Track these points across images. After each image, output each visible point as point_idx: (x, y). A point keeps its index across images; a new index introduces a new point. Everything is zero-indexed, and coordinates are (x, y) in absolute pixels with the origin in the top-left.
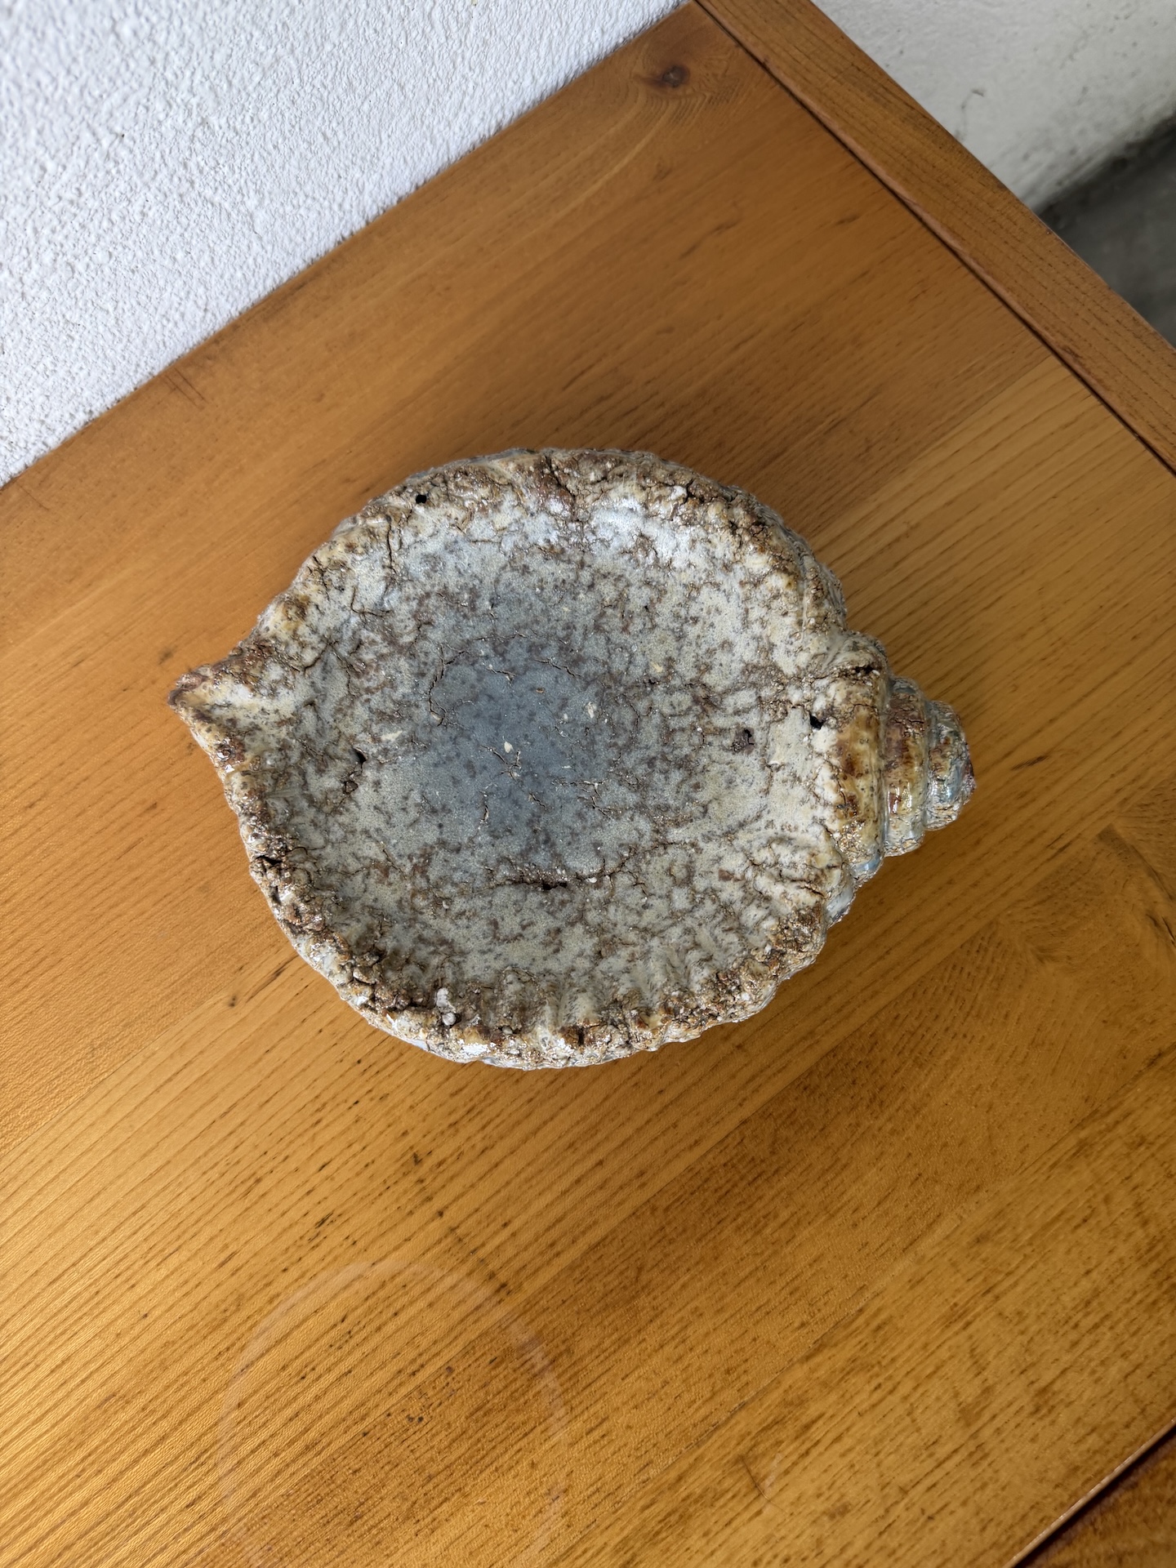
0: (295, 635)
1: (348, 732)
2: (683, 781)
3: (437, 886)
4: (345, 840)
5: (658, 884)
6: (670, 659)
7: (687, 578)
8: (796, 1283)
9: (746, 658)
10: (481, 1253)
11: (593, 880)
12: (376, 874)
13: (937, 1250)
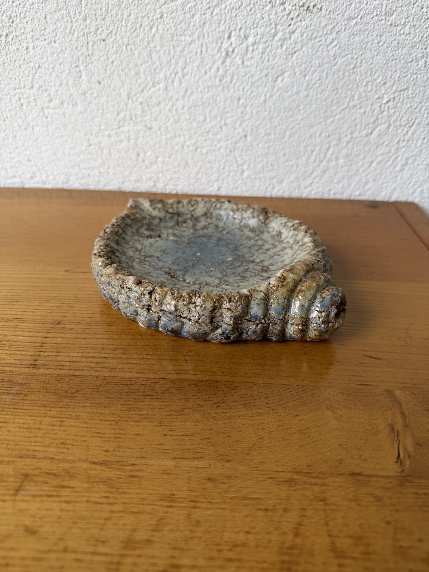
0: (172, 205)
1: (162, 231)
2: (239, 279)
4: (135, 240)
6: (264, 260)
7: (285, 245)
10: (41, 353)
11: (187, 282)
12: (134, 249)
13: (188, 469)
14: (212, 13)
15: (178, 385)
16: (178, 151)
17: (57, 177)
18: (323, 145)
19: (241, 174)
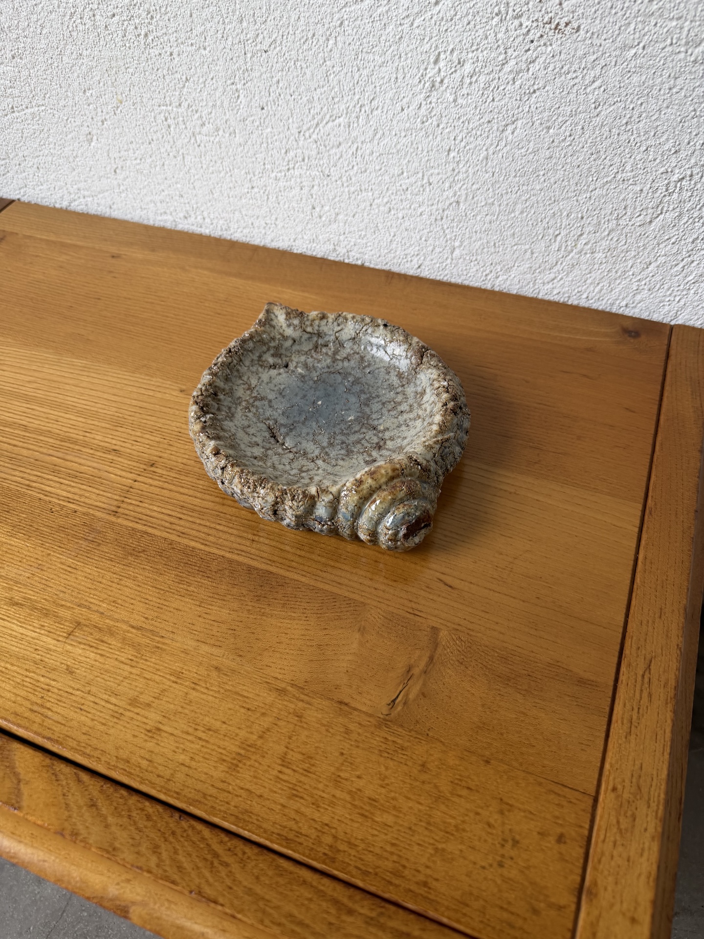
0: (313, 320)
1: (293, 358)
2: (342, 454)
3: (253, 406)
4: (253, 372)
5: (296, 465)
6: (388, 429)
7: (420, 412)
10: (126, 500)
11: (284, 447)
12: (246, 386)
13: (203, 653)
14: (412, 24)
15: (232, 567)
16: (365, 209)
17: (215, 222)
18: (573, 228)
19: (450, 251)
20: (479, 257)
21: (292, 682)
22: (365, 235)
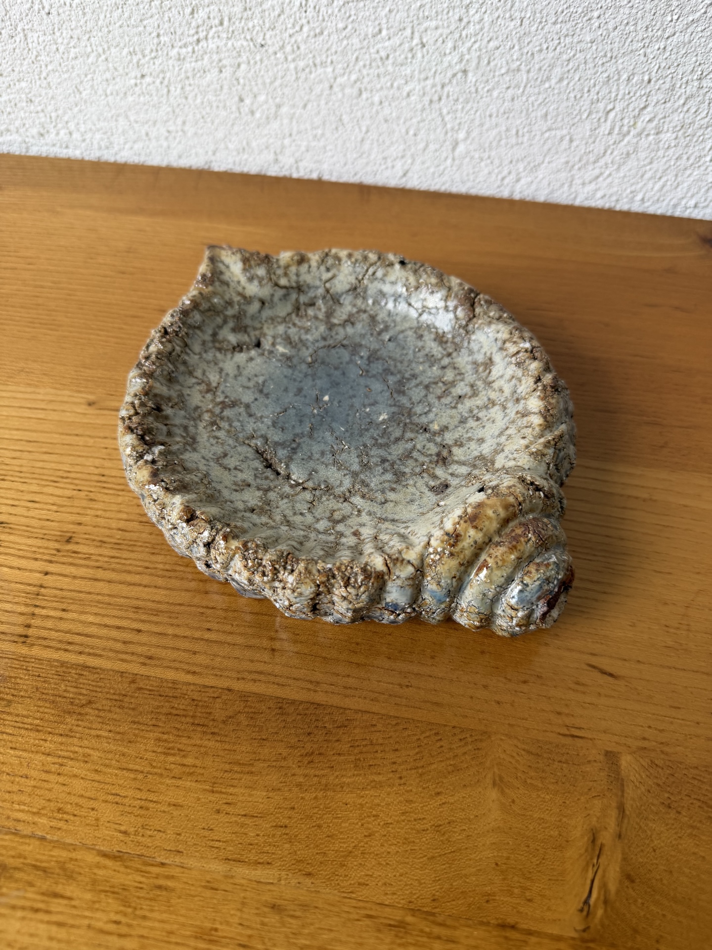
0: (287, 267)
1: (265, 330)
2: (389, 481)
3: (222, 419)
4: (208, 362)
5: (319, 511)
6: (447, 428)
7: (493, 395)
8: (151, 805)
9: (484, 452)
10: (37, 611)
11: (293, 482)
12: (203, 387)
15: (251, 707)
16: (321, 95)
17: (88, 136)
18: (634, 99)
19: (451, 147)
20: (493, 153)
21: (412, 906)
22: (323, 135)
